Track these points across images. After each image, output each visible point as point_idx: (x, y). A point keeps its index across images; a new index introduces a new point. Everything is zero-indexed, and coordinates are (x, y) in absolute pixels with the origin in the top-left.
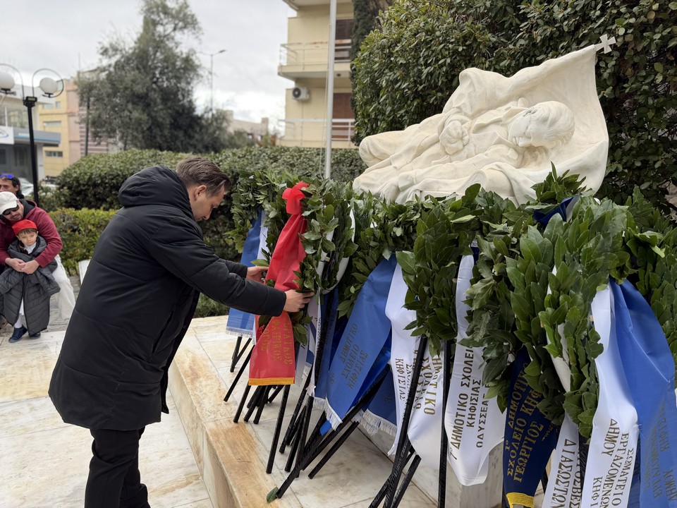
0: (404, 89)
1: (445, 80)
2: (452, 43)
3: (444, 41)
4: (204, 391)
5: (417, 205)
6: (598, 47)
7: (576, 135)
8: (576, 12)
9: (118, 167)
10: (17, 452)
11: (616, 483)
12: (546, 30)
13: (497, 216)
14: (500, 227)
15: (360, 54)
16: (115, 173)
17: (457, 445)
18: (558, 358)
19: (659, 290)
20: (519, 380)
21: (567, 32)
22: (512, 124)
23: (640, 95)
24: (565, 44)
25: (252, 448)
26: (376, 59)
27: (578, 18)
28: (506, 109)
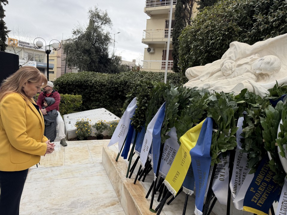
0: (202, 49)
1: (219, 46)
2: (223, 31)
3: (220, 30)
4: (121, 167)
7: (281, 70)
8: (279, 19)
9: (79, 78)
10: (49, 187)
12: (265, 26)
13: (254, 101)
14: (256, 105)
15: (181, 35)
16: (77, 80)
17: (235, 193)
18: (284, 158)
20: (264, 167)
21: (275, 27)
22: (253, 64)
24: (274, 32)
25: (143, 191)
26: (189, 37)
27: (280, 21)
28: (250, 58)
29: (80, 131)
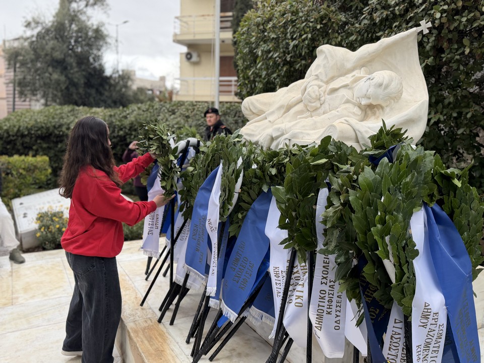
0: (276, 58)
1: (307, 51)
2: (312, 22)
3: (306, 20)
5: (287, 151)
6: (419, 29)
7: (405, 95)
9: (42, 120)
11: (431, 349)
12: (382, 13)
13: (343, 159)
14: (345, 168)
15: (240, 29)
16: (39, 125)
17: (319, 328)
18: (386, 260)
19: (459, 210)
21: (399, 15)
22: (357, 88)
23: (454, 62)
24: (397, 24)
25: (165, 340)
26: (253, 34)
27: (406, 5)
28: (352, 77)
29: (44, 233)
